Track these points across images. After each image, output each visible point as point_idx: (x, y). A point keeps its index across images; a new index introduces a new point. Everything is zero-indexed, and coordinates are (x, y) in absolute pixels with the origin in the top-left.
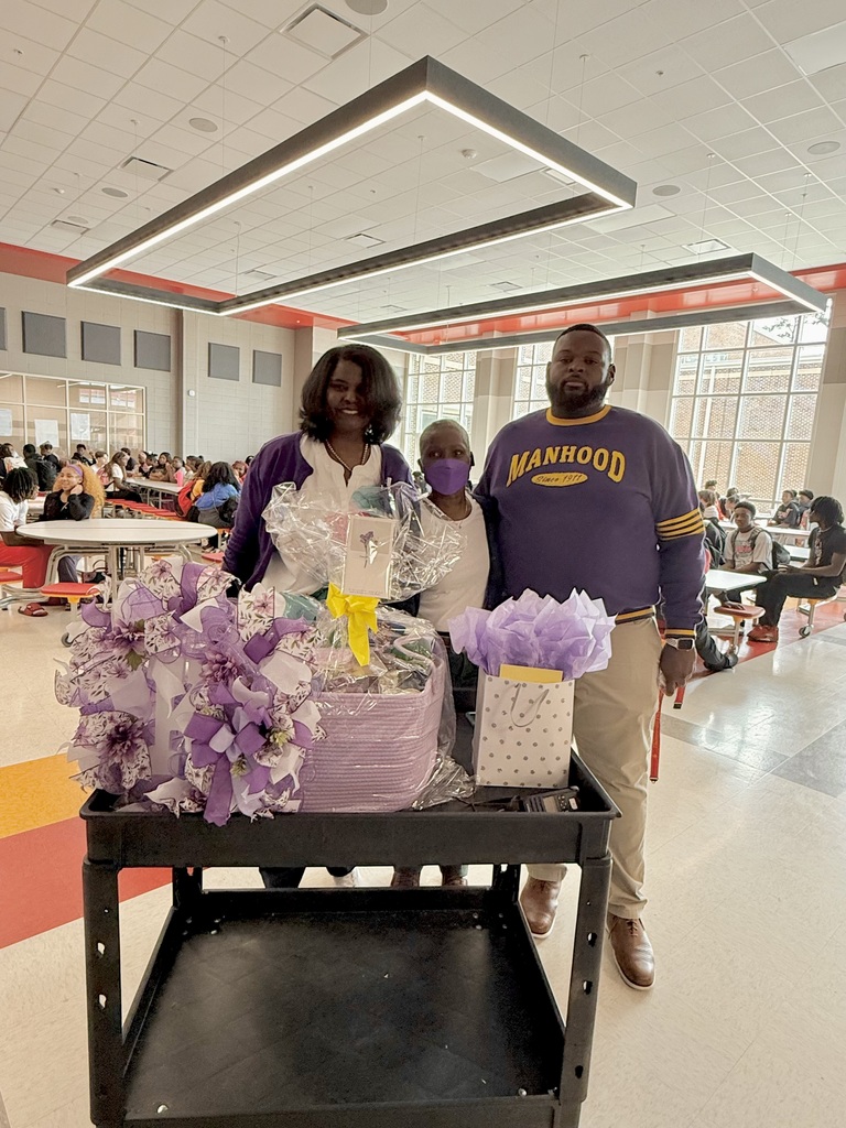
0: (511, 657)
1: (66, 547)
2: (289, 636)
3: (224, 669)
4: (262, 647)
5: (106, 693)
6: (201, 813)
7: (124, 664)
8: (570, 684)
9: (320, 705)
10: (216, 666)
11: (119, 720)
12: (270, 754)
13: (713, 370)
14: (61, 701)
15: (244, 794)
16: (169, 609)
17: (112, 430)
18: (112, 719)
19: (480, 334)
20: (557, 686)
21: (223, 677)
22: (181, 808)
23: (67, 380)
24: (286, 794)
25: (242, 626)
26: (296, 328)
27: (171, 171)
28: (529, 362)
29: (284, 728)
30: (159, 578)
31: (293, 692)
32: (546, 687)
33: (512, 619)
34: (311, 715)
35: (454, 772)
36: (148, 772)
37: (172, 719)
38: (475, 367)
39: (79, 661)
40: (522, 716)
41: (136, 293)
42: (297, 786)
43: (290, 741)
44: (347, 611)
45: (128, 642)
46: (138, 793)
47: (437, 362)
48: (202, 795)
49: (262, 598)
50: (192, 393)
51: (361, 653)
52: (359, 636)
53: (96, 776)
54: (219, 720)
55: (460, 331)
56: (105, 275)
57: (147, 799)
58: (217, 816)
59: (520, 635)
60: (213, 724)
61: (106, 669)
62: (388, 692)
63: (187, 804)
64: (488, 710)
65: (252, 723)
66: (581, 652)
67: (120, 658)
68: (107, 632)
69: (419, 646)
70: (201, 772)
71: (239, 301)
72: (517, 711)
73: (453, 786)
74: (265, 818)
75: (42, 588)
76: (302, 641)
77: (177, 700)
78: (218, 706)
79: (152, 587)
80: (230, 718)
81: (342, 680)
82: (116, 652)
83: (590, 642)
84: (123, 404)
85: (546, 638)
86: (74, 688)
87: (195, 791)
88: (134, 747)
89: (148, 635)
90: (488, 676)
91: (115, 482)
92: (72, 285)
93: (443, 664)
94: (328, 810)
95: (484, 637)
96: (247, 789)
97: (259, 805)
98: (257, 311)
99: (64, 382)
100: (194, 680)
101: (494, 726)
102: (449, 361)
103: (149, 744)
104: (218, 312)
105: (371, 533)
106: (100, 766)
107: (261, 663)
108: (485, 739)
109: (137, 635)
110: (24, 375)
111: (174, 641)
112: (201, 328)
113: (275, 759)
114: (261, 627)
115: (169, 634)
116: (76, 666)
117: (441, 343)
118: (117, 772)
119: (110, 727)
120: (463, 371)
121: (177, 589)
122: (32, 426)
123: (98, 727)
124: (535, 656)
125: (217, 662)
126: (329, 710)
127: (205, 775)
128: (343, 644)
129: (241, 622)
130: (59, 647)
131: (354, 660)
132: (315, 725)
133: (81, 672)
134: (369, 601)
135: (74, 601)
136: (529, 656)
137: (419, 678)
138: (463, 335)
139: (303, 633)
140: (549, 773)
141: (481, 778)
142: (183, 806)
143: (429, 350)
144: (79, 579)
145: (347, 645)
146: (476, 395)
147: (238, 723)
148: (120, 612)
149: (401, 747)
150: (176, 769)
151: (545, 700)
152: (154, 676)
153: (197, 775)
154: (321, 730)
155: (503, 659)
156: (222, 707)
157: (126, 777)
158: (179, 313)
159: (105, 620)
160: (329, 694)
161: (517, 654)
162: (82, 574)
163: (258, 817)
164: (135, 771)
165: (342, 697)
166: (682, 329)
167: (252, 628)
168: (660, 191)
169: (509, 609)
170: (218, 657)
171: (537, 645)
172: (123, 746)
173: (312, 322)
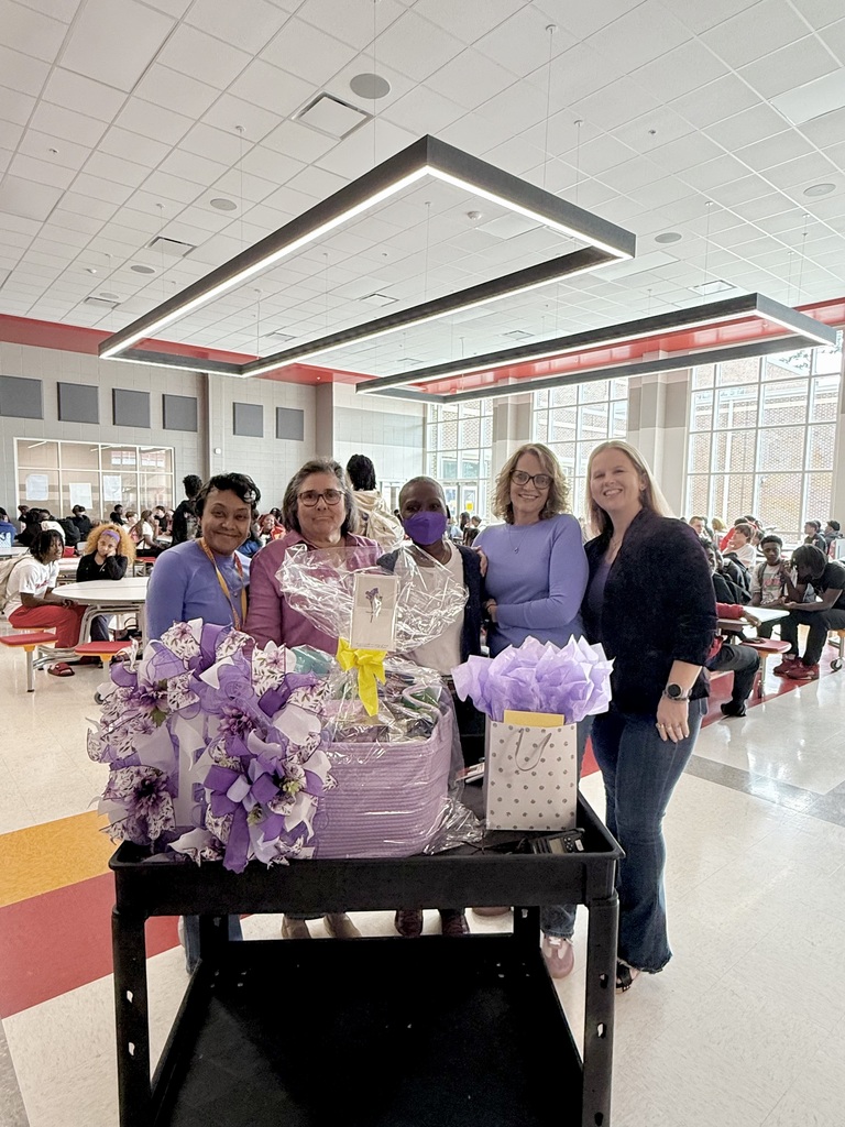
0: (514, 703)
1: (99, 606)
2: (300, 690)
3: (240, 722)
4: (276, 701)
5: (133, 749)
6: (221, 861)
7: (149, 721)
8: (572, 728)
9: (331, 755)
10: (232, 720)
11: (145, 774)
12: (284, 802)
13: (731, 404)
14: (92, 758)
15: (260, 842)
16: (190, 669)
17: (142, 490)
18: (138, 773)
19: (496, 381)
20: (560, 730)
21: (239, 730)
22: (202, 858)
23: (100, 444)
24: (300, 841)
25: (256, 682)
26: (317, 385)
27: (194, 247)
28: (545, 405)
29: (296, 777)
30: (180, 640)
31: (303, 743)
32: (548, 731)
33: (514, 666)
34: (322, 765)
35: (464, 818)
36: (172, 823)
37: (194, 772)
38: (492, 413)
39: (108, 719)
40: (527, 760)
41: (165, 361)
42: (311, 833)
43: (302, 790)
44: (356, 664)
45: (152, 701)
46: (163, 842)
47: (455, 409)
48: (221, 844)
49: (273, 655)
50: (218, 451)
51: (370, 704)
52: (368, 687)
53: (124, 827)
54: (236, 771)
55: (476, 379)
56: (135, 345)
57: (171, 849)
58: (234, 865)
59: (521, 681)
60: (231, 776)
61: (132, 726)
62: (395, 741)
63: (208, 853)
64: (494, 755)
65: (266, 774)
66: (581, 696)
67: (146, 715)
68: (134, 691)
69: (427, 695)
70: (220, 821)
71: (262, 362)
72: (521, 756)
73: (465, 830)
74: (280, 865)
75: (75, 648)
76: (311, 694)
77: (198, 754)
78: (235, 758)
79: (174, 648)
80: (246, 770)
81: (352, 730)
82: (142, 709)
83: (589, 685)
84: (153, 464)
85: (546, 684)
86: (104, 744)
87: (215, 841)
88: (159, 799)
89: (170, 693)
90: (492, 722)
91: (146, 540)
92: (104, 356)
93: (450, 712)
94: (342, 857)
95: (487, 684)
96: (262, 838)
97: (275, 852)
98: (277, 372)
99: (97, 446)
100: (213, 734)
101: (501, 770)
102: (466, 408)
103: (173, 796)
104: (241, 374)
105: (376, 590)
106: (128, 818)
107: (274, 716)
108: (493, 783)
109: (161, 694)
110: (59, 442)
111: (194, 698)
112: (226, 390)
113: (288, 807)
114: (274, 682)
115: (190, 691)
116: (106, 724)
117: (458, 392)
118: (143, 824)
119: (137, 780)
120: (480, 417)
121: (197, 648)
122: (66, 489)
123: (126, 781)
124: (537, 701)
125: (233, 716)
126: (339, 759)
127: (223, 823)
128: (353, 695)
129: (255, 678)
130: (93, 704)
131: (364, 711)
132: (326, 774)
133: (110, 729)
134: (377, 654)
135: (106, 659)
136: (531, 702)
137: (426, 726)
138: (479, 383)
139: (312, 686)
140: (557, 815)
141: (492, 822)
142: (204, 854)
143: (446, 400)
144: (111, 637)
145: (357, 696)
146: (494, 441)
147: (253, 774)
148: (146, 671)
149: (409, 793)
150: (198, 820)
151: (549, 744)
152: (176, 731)
153: (216, 825)
154: (332, 779)
155: (506, 705)
156: (239, 759)
157: (152, 828)
158: (204, 378)
159: (132, 680)
160: (339, 744)
161: (520, 700)
162: (114, 633)
163: (274, 863)
164: (160, 822)
165: (352, 747)
166: (694, 367)
167: (265, 684)
168: (661, 239)
169: (510, 656)
170: (234, 711)
171: (537, 690)
172: (149, 799)
173: (332, 379)
